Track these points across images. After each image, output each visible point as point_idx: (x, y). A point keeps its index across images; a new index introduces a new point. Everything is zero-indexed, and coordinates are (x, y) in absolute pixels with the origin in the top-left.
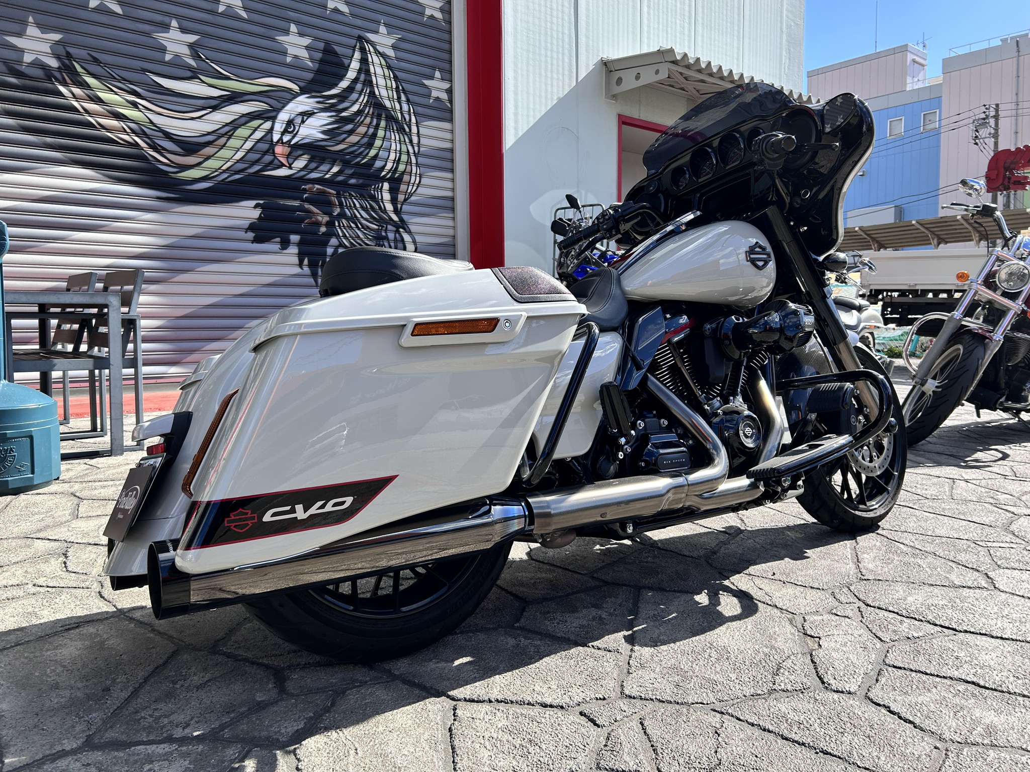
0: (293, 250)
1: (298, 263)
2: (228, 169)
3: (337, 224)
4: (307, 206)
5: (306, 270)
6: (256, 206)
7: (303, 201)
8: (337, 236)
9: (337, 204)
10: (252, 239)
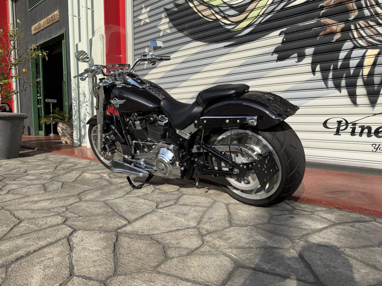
0: (308, 60)
1: (311, 70)
2: (263, 14)
3: (353, 27)
4: (323, 20)
5: (319, 75)
6: (280, 34)
7: (320, 17)
8: (353, 39)
9: (355, 7)
10: (277, 59)
